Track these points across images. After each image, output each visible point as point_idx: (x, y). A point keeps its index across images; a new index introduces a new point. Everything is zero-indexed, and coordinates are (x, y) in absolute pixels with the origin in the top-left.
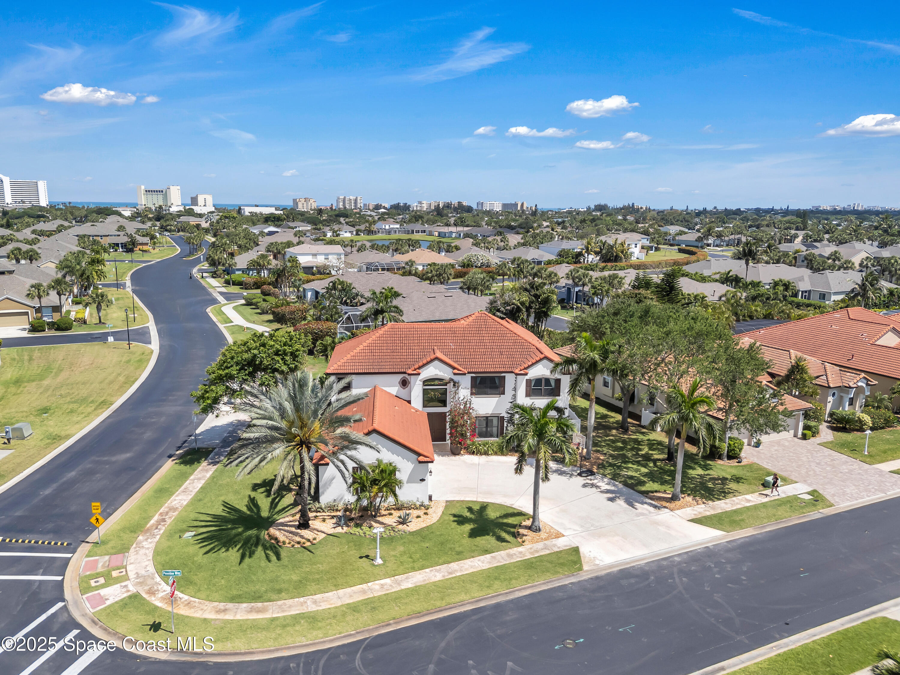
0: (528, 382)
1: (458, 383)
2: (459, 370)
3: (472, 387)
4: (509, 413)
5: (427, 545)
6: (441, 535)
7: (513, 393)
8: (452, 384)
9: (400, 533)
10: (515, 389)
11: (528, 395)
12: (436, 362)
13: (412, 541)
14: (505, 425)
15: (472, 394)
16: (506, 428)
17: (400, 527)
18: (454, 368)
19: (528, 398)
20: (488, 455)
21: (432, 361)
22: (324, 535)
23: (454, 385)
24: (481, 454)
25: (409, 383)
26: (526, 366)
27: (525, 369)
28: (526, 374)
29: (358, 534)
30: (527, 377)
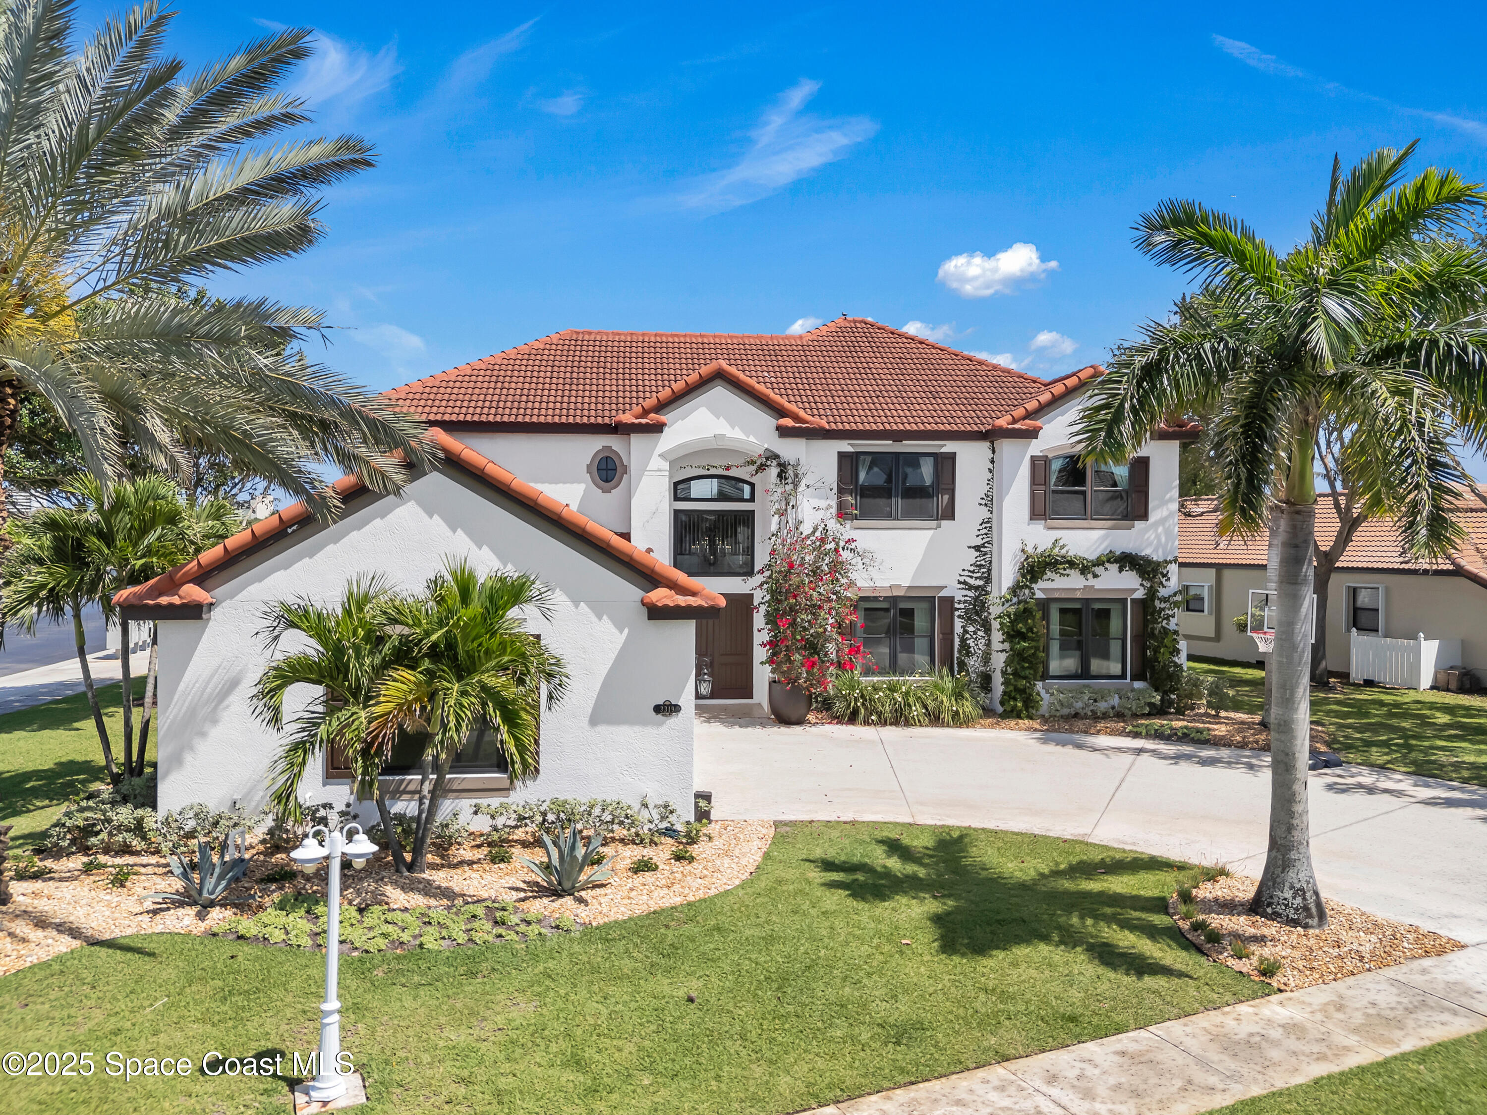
0: (1039, 465)
1: (795, 467)
2: (796, 418)
3: (841, 491)
4: (970, 587)
5: (694, 986)
6: (770, 940)
7: (984, 513)
8: (774, 471)
9: (535, 929)
10: (988, 501)
11: (1038, 513)
12: (719, 393)
13: (595, 970)
14: (958, 628)
15: (842, 514)
16: (963, 640)
17: (539, 906)
18: (780, 412)
19: (1039, 527)
20: (907, 724)
21: (704, 383)
22: (65, 944)
23: (781, 476)
24: (883, 722)
25: (625, 469)
26: (1032, 405)
27: (1029, 415)
28: (1032, 434)
29: (278, 936)
30: (1036, 448)
